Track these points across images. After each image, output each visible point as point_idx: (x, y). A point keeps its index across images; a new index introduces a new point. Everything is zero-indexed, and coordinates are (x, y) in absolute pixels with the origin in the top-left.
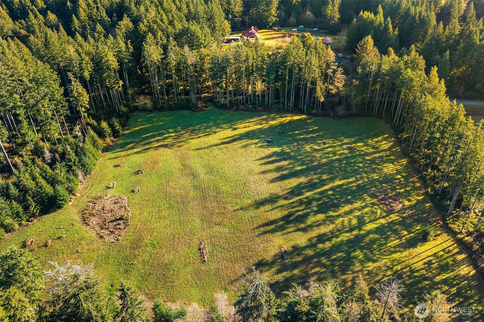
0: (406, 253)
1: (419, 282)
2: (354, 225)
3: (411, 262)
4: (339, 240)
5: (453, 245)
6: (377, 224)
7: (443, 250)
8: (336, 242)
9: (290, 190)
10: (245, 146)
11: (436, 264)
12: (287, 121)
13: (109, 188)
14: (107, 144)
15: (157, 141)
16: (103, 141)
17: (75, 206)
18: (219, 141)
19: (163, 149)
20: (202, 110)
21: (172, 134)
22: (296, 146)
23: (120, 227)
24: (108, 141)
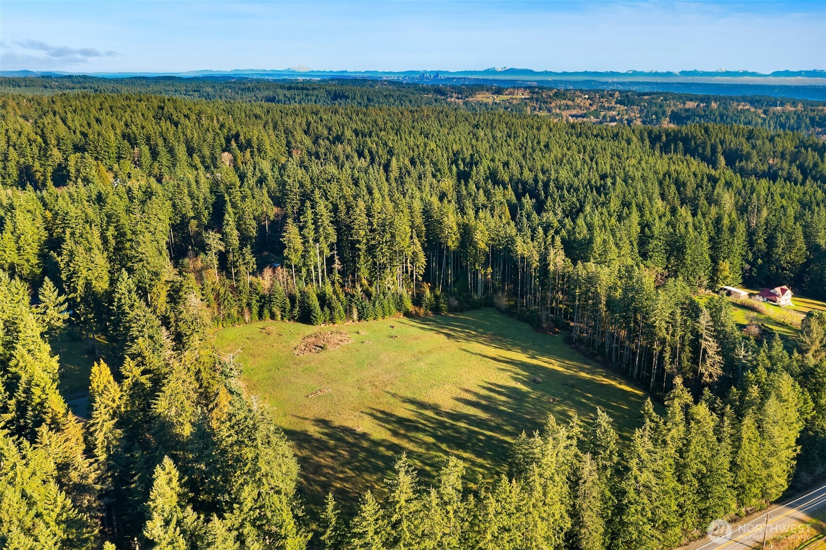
9: (454, 412)
10: (503, 370)
12: (605, 383)
13: (358, 333)
14: (417, 313)
15: (451, 330)
16: (417, 309)
17: (322, 329)
18: (494, 356)
19: (442, 336)
20: (545, 333)
21: (473, 333)
22: (554, 400)
23: (313, 350)
24: (422, 311)
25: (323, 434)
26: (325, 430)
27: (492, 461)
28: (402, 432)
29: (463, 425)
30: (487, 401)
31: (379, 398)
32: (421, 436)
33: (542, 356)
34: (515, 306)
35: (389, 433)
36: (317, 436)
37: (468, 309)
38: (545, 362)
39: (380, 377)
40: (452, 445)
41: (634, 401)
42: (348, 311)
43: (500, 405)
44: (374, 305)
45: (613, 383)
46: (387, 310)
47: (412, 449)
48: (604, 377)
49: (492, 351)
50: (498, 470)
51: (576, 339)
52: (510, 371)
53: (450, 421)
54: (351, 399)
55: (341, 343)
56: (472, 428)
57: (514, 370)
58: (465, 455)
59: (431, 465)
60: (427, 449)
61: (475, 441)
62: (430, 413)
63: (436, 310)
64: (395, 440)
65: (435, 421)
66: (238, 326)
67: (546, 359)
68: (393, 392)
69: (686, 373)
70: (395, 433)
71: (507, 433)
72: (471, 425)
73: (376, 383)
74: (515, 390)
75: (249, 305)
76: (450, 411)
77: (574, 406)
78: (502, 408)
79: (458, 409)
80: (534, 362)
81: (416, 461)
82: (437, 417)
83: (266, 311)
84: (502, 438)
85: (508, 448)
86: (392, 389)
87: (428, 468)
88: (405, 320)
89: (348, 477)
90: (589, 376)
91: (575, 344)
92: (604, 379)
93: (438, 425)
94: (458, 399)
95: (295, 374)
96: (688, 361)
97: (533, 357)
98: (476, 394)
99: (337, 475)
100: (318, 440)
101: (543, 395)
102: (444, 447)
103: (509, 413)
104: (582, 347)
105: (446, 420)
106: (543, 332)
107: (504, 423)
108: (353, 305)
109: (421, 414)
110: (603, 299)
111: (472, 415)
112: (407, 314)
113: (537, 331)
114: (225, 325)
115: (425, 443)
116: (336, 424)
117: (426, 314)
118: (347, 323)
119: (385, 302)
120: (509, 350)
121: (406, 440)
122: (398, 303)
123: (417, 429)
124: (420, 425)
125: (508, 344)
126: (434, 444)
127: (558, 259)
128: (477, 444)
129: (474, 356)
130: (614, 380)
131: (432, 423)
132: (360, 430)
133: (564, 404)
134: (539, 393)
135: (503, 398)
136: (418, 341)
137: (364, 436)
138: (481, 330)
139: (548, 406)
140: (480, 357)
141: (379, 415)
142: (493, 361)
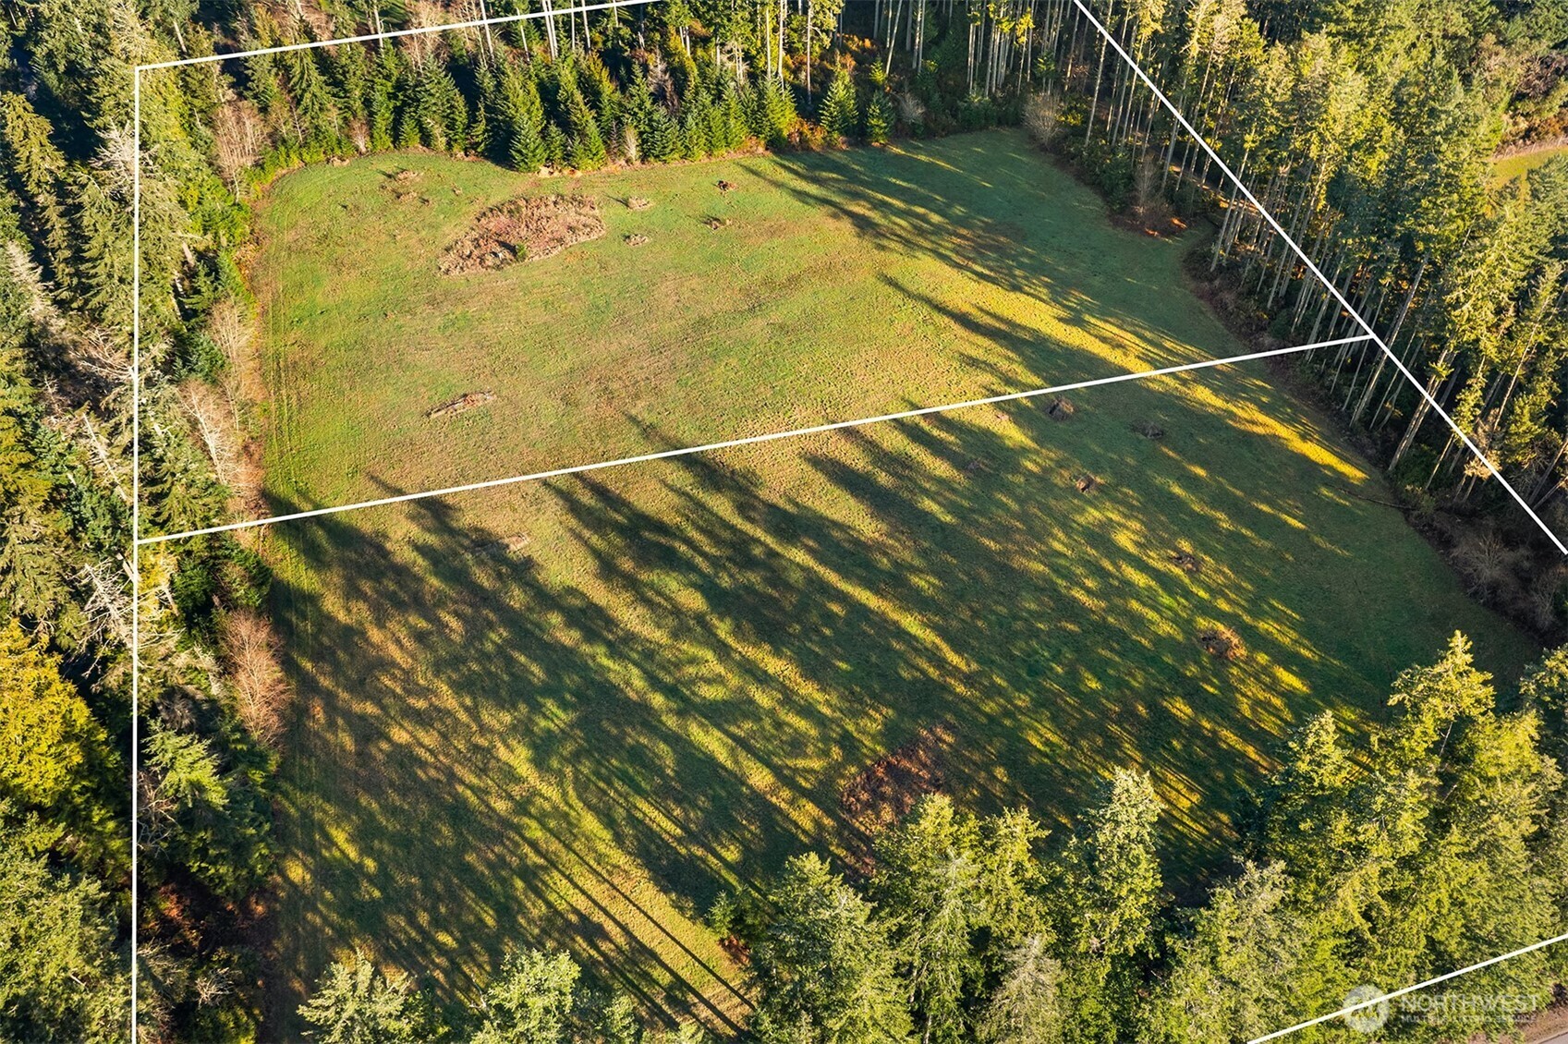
0: (618, 857)
1: (485, 894)
2: (694, 693)
3: (576, 869)
4: (606, 662)
5: (727, 1021)
6: (736, 762)
7: (679, 983)
8: (593, 658)
9: (790, 508)
10: (973, 362)
11: (593, 952)
12: (1259, 430)
13: (626, 203)
14: (804, 141)
15: (878, 205)
16: (806, 129)
17: (538, 184)
18: (966, 308)
19: (846, 225)
20: (1139, 230)
21: (936, 218)
22: (1090, 483)
23: (490, 260)
24: (817, 138)
25: (422, 550)
26: (432, 540)
27: (841, 697)
28: (626, 565)
29: (800, 556)
30: (895, 474)
31: (604, 438)
32: (674, 585)
33: (1104, 314)
34: (1079, 132)
35: (591, 564)
36: (405, 555)
37: (948, 131)
38: (1104, 340)
39: (632, 365)
40: (746, 625)
41: (1331, 504)
42: (613, 137)
43: (926, 492)
44: (682, 123)
45: (1283, 431)
46: (719, 134)
47: (638, 629)
48: (1263, 408)
49: (965, 291)
50: (851, 728)
51: (1219, 266)
52: (992, 369)
53: (769, 540)
54: (534, 434)
55: (568, 237)
56: (821, 570)
57: (1004, 365)
58: (774, 665)
59: (671, 691)
60: (675, 635)
61: (814, 617)
62: (722, 506)
63: (858, 132)
64: (600, 594)
65: (726, 535)
66: (337, 162)
67: (1110, 329)
68: (648, 418)
69: (1513, 452)
70: (607, 570)
71: (915, 602)
72: (822, 560)
73: (615, 386)
74: (982, 441)
75: (367, 103)
76: (782, 503)
77: (1143, 510)
78: (928, 505)
79: (807, 500)
80: (1074, 337)
81: (635, 671)
82: (738, 521)
83: (408, 126)
84: (895, 616)
85: (900, 655)
86: (650, 408)
87: (658, 700)
88: (765, 162)
89: (438, 710)
90: (1219, 403)
91: (1211, 281)
92: (1262, 418)
93: (729, 552)
94: (817, 462)
95: (420, 337)
96: (1534, 418)
97: (1076, 321)
98: (870, 446)
99: (412, 701)
100: (402, 572)
101: (1060, 464)
102: (723, 629)
103: (943, 527)
104: (1229, 297)
105: (759, 533)
106: (1133, 228)
107: (917, 562)
108: (627, 118)
109: (700, 506)
110: (1326, 171)
111: (835, 524)
112: (777, 145)
113: (1116, 223)
114: (307, 158)
115: (677, 611)
116: (466, 520)
117: (829, 145)
118: (611, 167)
119: (716, 113)
120: (1016, 288)
121: (627, 596)
122: (754, 112)
123: (670, 560)
124: (683, 548)
125: (1021, 266)
126: (700, 618)
127: (1219, 21)
128: (818, 632)
129: (910, 303)
130: (1289, 421)
131: (717, 541)
132: (517, 548)
133: (1114, 500)
134: (1051, 455)
135: (941, 468)
136: (776, 241)
137: (523, 570)
138: (959, 210)
139: (1062, 506)
140: (926, 310)
141: (587, 498)
142: (958, 329)
